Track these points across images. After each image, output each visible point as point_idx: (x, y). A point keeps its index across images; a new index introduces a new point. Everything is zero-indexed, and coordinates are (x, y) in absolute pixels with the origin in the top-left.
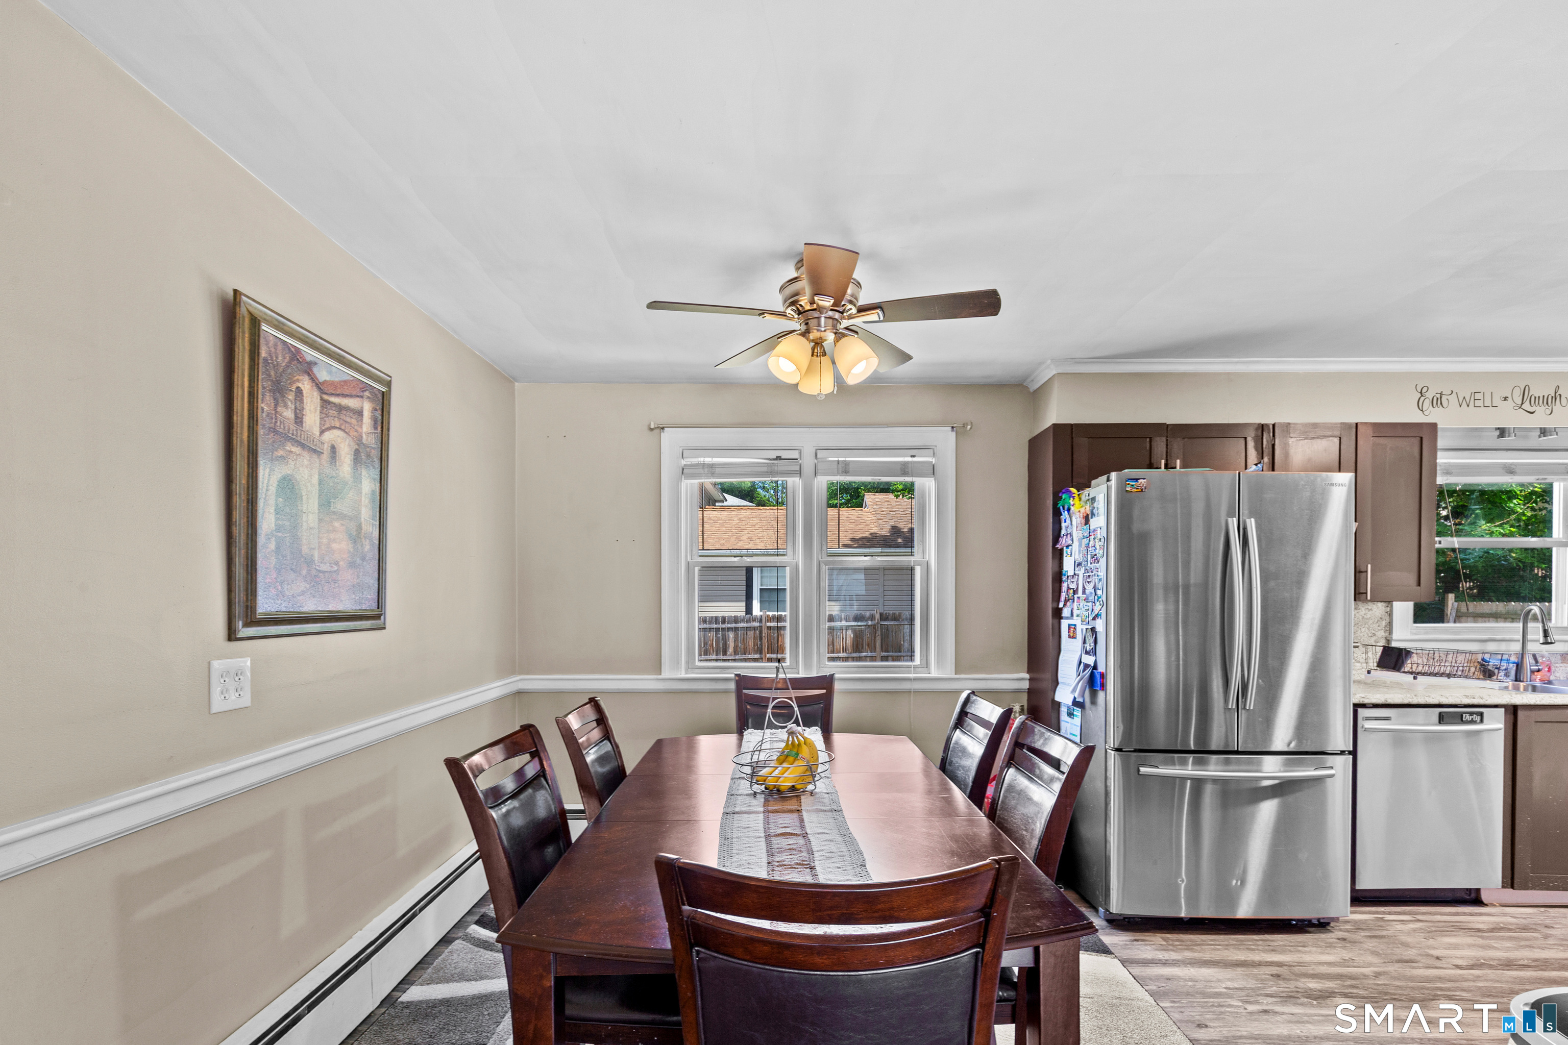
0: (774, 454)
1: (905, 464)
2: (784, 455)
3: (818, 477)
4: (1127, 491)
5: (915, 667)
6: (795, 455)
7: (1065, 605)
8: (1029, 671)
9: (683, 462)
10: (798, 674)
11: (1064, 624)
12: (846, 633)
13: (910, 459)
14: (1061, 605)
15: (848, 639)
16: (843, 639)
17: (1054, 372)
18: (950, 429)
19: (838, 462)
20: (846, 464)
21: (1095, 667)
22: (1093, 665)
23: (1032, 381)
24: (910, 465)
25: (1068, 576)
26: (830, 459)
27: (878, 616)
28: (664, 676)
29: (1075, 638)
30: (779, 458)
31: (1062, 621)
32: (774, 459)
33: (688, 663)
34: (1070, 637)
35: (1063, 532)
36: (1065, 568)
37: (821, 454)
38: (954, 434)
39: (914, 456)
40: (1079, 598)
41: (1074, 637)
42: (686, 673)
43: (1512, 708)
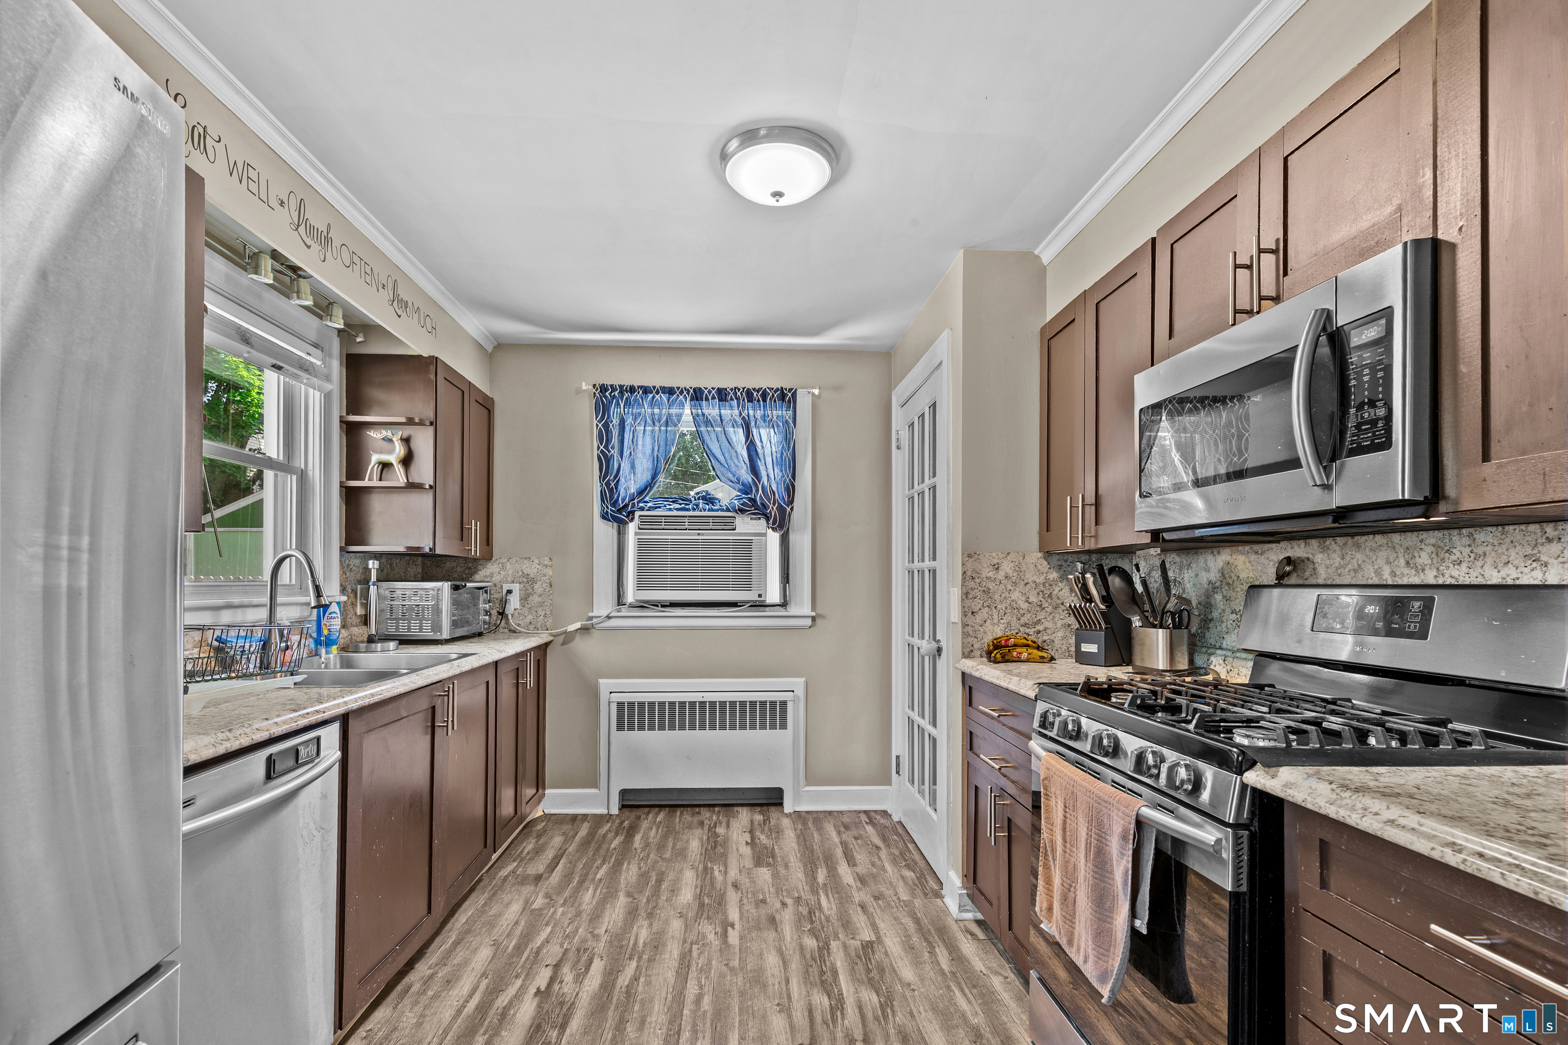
43: (345, 719)
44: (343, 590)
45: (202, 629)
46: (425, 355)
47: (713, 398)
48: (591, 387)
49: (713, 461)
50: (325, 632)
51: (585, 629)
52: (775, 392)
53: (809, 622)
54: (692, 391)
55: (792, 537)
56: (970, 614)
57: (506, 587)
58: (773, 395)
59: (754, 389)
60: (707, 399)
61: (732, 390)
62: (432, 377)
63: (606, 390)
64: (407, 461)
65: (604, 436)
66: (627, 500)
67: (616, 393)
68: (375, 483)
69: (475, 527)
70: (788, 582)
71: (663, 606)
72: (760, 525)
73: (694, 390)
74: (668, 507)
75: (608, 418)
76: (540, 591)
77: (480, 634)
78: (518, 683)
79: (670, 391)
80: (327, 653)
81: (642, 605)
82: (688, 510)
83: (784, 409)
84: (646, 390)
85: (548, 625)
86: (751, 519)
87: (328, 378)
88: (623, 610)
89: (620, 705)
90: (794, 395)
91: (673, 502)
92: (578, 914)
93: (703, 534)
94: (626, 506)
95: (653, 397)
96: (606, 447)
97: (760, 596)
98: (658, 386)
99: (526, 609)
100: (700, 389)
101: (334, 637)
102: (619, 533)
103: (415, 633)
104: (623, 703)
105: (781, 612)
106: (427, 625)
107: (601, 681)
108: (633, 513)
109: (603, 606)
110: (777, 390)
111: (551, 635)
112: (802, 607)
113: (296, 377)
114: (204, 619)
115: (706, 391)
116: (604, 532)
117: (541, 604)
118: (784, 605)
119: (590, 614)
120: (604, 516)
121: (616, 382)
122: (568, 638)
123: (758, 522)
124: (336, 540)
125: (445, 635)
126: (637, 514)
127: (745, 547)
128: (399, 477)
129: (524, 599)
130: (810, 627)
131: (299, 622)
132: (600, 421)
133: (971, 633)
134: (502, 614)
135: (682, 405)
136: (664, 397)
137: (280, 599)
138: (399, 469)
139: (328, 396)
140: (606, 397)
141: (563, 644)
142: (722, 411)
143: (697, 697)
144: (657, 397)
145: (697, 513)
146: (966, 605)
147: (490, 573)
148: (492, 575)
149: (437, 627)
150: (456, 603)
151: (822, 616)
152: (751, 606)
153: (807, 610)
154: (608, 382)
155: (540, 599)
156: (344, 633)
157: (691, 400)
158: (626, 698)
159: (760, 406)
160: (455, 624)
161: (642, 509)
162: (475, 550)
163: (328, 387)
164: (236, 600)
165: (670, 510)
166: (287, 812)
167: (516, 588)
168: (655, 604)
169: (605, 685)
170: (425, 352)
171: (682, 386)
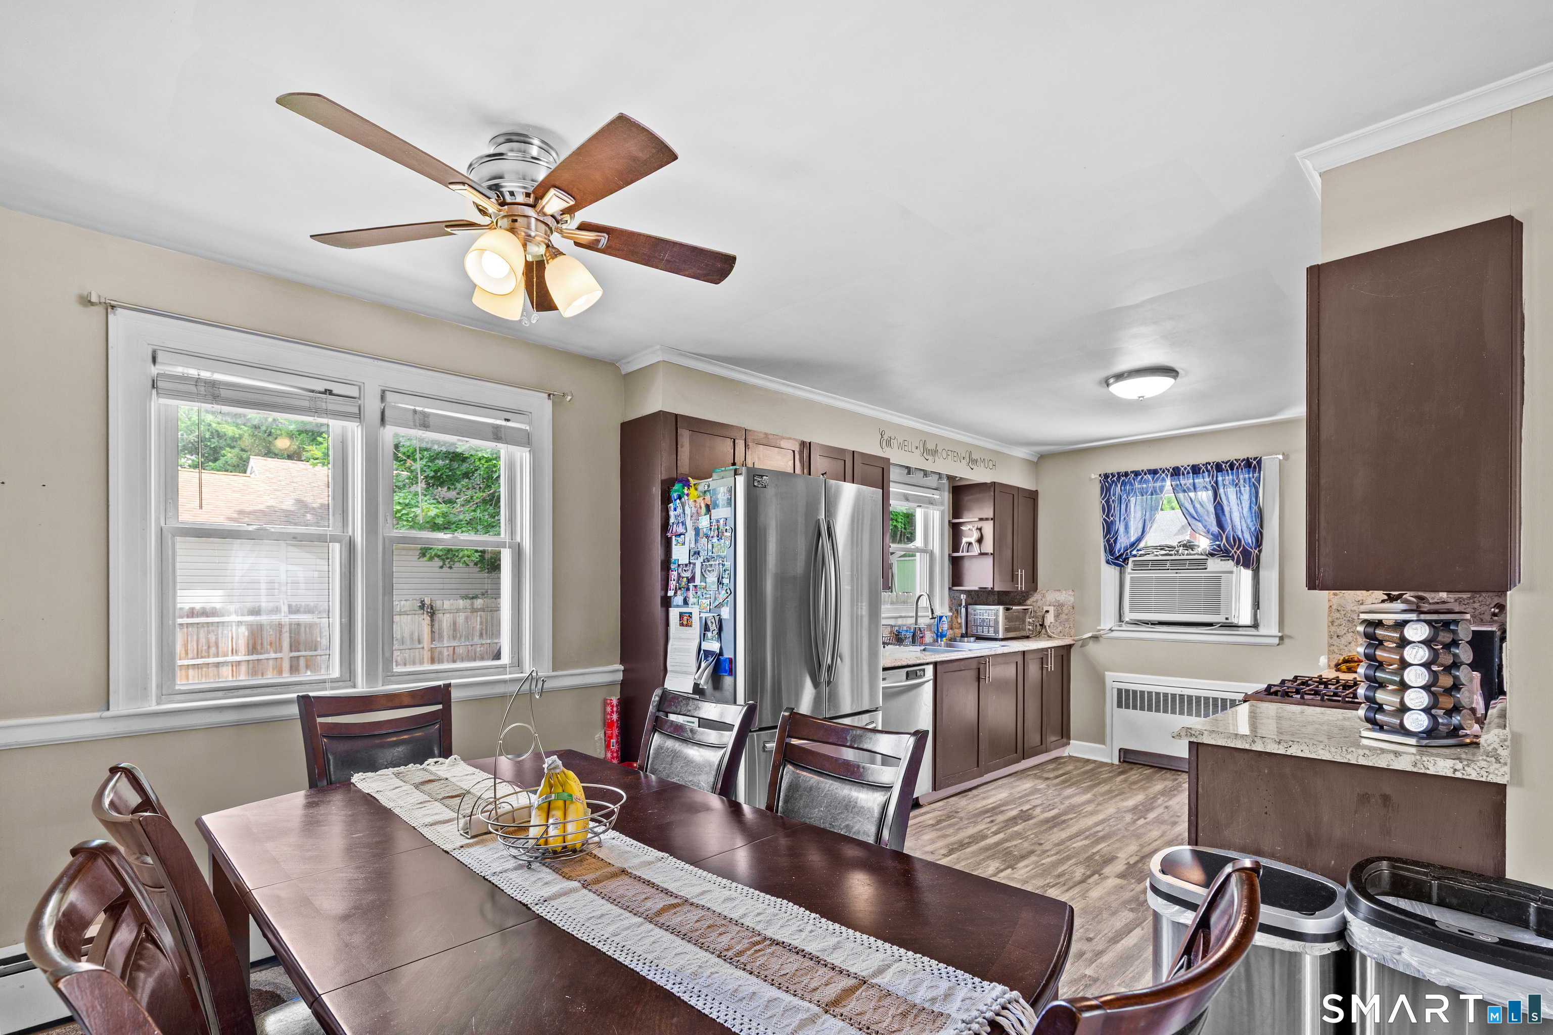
0: (321, 386)
1: (497, 428)
2: (337, 389)
3: (388, 427)
4: (754, 486)
5: (504, 667)
6: (353, 391)
7: (676, 593)
8: (622, 662)
9: (155, 370)
10: (354, 687)
11: (674, 613)
12: (237, 630)
13: (504, 423)
14: (671, 593)
15: (241, 637)
16: (232, 638)
17: (660, 359)
18: (546, 396)
19: (415, 412)
20: (425, 415)
21: (721, 653)
22: (718, 652)
23: (628, 362)
24: (503, 430)
25: (679, 565)
26: (400, 405)
27: (285, 608)
28: (113, 711)
29: (691, 626)
30: (329, 392)
31: (670, 609)
32: (320, 393)
33: (160, 686)
34: (682, 625)
35: (672, 520)
36: (675, 556)
37: (390, 396)
38: (550, 402)
39: (508, 420)
40: (696, 586)
41: (689, 625)
42: (158, 704)
43: (935, 664)
44: (951, 610)
45: (892, 626)
46: (989, 482)
47: (1188, 473)
48: (1098, 476)
49: (1189, 519)
50: (940, 631)
51: (1095, 638)
52: (1242, 462)
53: (1277, 641)
54: (1171, 470)
55: (1262, 573)
56: (1335, 637)
57: (1045, 608)
58: (1240, 465)
59: (1223, 462)
60: (1183, 474)
61: (1203, 465)
62: (992, 494)
63: (1108, 477)
64: (980, 541)
65: (1107, 509)
66: (1122, 551)
67: (1115, 479)
68: (965, 554)
69: (1021, 573)
70: (1258, 608)
71: (1152, 624)
72: (1229, 565)
73: (1173, 469)
74: (1156, 553)
75: (1110, 495)
76: (1066, 611)
77: (1028, 637)
78: (1042, 667)
79: (1154, 472)
80: (941, 641)
81: (1137, 623)
82: (1171, 555)
83: (1251, 473)
84: (1137, 474)
85: (1072, 633)
86: (1221, 560)
87: (942, 504)
88: (1124, 625)
89: (1120, 691)
90: (1259, 462)
91: (1161, 549)
92: (1059, 795)
93: (1180, 573)
94: (1122, 555)
95: (1142, 478)
96: (1108, 516)
97: (1227, 619)
98: (1145, 470)
99: (1057, 623)
100: (1178, 468)
101: (944, 633)
102: (1121, 573)
103: (986, 634)
104: (1122, 690)
105: (1253, 632)
106: (992, 630)
107: (1107, 673)
108: (1127, 559)
109: (1108, 621)
110: (1244, 460)
111: (1074, 640)
112: (1270, 628)
113: (927, 508)
114: (892, 622)
115: (1182, 469)
116: (1109, 573)
117: (1067, 620)
118: (1255, 626)
119: (1098, 628)
120: (1108, 562)
121: (1115, 471)
122: (1084, 643)
123: (1227, 562)
124: (947, 585)
125: (1001, 636)
126: (1131, 560)
127: (1216, 581)
128: (976, 550)
129: (1057, 616)
130: (1278, 645)
131: (929, 626)
132: (1103, 499)
133: (1336, 651)
134: (1042, 625)
135: (1164, 480)
136: (1149, 477)
137: (919, 614)
138: (976, 546)
139: (942, 513)
140: (1108, 482)
141: (1081, 647)
142: (1196, 481)
143: (1178, 691)
144: (1145, 477)
145: (1177, 557)
146: (1332, 631)
147: (1035, 601)
148: (1037, 601)
149: (996, 632)
150: (1007, 618)
151: (1290, 637)
152: (1221, 626)
153: (1275, 631)
154: (1109, 471)
155: (1066, 617)
156: (951, 632)
157: (1171, 476)
158: (1124, 686)
159: (1228, 474)
160: (1007, 630)
161: (1135, 556)
162: (1021, 586)
163: (942, 508)
164: (903, 615)
165: (1157, 555)
166: (913, 692)
167: (1051, 609)
168: (1146, 623)
169: (1110, 676)
170: (988, 480)
171: (1164, 467)
